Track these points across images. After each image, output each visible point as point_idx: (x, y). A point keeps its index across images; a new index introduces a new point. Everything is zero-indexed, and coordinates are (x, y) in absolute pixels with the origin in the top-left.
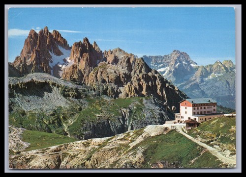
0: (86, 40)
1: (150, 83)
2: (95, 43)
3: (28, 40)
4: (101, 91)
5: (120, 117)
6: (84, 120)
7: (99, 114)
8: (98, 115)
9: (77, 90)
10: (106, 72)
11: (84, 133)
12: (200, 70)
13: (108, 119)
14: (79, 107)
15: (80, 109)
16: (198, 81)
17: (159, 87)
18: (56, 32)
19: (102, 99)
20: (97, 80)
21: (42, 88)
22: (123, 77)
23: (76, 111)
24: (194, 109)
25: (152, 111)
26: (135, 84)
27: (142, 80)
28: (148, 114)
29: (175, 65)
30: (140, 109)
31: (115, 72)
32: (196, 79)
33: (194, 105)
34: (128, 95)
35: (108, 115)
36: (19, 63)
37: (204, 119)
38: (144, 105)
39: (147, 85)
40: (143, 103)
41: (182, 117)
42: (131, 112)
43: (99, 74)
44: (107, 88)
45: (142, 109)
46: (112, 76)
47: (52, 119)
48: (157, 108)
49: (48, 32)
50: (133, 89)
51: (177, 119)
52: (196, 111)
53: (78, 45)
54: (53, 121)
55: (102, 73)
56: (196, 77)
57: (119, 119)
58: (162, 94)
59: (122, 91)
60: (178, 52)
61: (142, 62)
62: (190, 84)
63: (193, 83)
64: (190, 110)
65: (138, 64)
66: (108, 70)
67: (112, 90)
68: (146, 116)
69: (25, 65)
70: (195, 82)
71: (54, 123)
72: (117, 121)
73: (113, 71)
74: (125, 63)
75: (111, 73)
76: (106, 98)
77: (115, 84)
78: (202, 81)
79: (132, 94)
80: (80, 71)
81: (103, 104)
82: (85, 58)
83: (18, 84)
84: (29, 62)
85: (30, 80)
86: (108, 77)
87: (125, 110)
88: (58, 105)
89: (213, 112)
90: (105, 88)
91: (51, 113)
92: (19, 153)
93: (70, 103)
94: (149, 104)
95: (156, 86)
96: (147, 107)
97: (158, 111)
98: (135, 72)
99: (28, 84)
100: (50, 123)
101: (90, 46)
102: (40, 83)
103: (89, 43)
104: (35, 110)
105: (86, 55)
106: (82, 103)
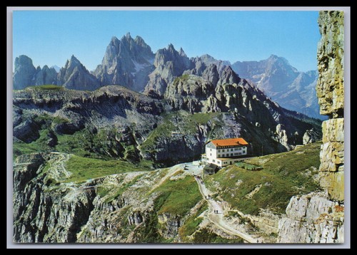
0: (171, 46)
1: (234, 95)
2: (181, 49)
3: (109, 48)
4: (181, 104)
5: (197, 134)
6: (158, 138)
7: (175, 130)
8: (173, 132)
9: (153, 104)
10: (187, 83)
11: (157, 150)
12: (300, 76)
13: (183, 137)
14: (153, 124)
15: (155, 126)
16: (298, 88)
17: (244, 99)
18: (139, 38)
19: (179, 115)
20: (177, 92)
21: (116, 102)
22: (205, 89)
23: (150, 128)
24: (219, 151)
25: (232, 129)
26: (219, 96)
27: (226, 92)
28: (227, 132)
29: (272, 71)
30: (218, 126)
31: (197, 83)
32: (295, 87)
33: (219, 148)
34: (209, 109)
35: (183, 133)
36: (100, 72)
37: (229, 163)
38: (223, 122)
39: (230, 98)
40: (223, 119)
41: (208, 159)
42: (209, 129)
43: (180, 85)
44: (188, 101)
45: (220, 127)
46: (193, 88)
47: (123, 136)
48: (238, 125)
49: (130, 38)
50: (215, 102)
51: (203, 160)
52: (221, 153)
53: (162, 52)
54: (125, 139)
55: (182, 84)
56: (296, 85)
57: (196, 137)
58: (248, 106)
59: (203, 104)
60: (276, 57)
61: (229, 71)
62: (289, 93)
63: (292, 91)
64: (214, 152)
65: (226, 73)
66: (189, 81)
67: (193, 103)
69: (106, 74)
70: (294, 90)
71: (126, 141)
72: (194, 139)
73: (194, 82)
74: (211, 72)
75: (192, 84)
76: (183, 113)
77: (196, 97)
78: (302, 89)
79: (214, 108)
80: (163, 80)
81: (180, 120)
82: (169, 66)
83: (90, 99)
84: (110, 70)
85: (103, 93)
86: (189, 89)
87: (202, 127)
88: (131, 122)
89: (243, 154)
90: (185, 100)
91: (124, 130)
92: (58, 184)
93: (144, 119)
94: (229, 120)
95: (241, 98)
96: (227, 124)
97: (239, 129)
98: (222, 81)
99: (100, 98)
100: (122, 141)
101: (176, 52)
102: (113, 97)
103: (174, 50)
104: (107, 127)
105: (170, 63)
106: (157, 119)
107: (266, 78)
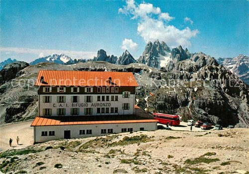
0: (181, 47)
1: (214, 72)
2: (187, 49)
3: (147, 47)
4: (179, 76)
5: (186, 94)
6: (160, 94)
7: (171, 90)
8: (170, 92)
9: (159, 74)
10: (184, 64)
11: (158, 102)
13: (176, 95)
17: (220, 75)
18: (163, 42)
20: (177, 69)
22: (195, 68)
25: (209, 92)
26: (203, 73)
27: (208, 70)
28: (206, 93)
35: (177, 92)
39: (211, 74)
43: (180, 65)
44: (183, 75)
45: (201, 90)
46: (188, 67)
48: (214, 89)
49: (158, 42)
50: (201, 76)
53: (175, 49)
54: (139, 93)
55: (182, 65)
59: (193, 77)
61: (213, 60)
65: (210, 61)
67: (187, 75)
68: (204, 95)
69: (143, 61)
72: (183, 96)
74: (201, 60)
77: (189, 72)
79: (200, 79)
82: (178, 57)
83: (122, 69)
84: (146, 59)
85: (131, 67)
86: (185, 67)
87: (189, 89)
96: (206, 89)
97: (214, 92)
99: (129, 69)
103: (182, 49)
105: (178, 55)
107: (236, 67)
